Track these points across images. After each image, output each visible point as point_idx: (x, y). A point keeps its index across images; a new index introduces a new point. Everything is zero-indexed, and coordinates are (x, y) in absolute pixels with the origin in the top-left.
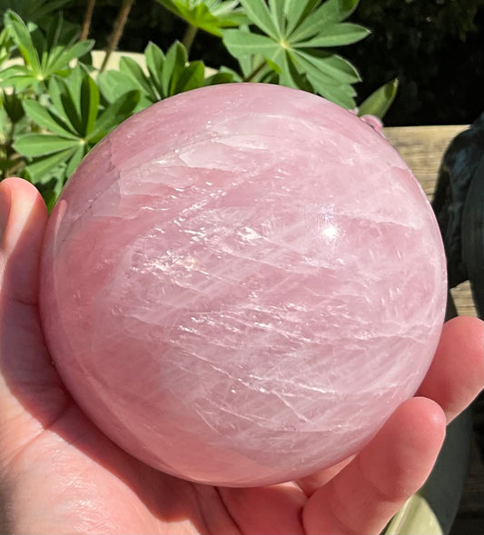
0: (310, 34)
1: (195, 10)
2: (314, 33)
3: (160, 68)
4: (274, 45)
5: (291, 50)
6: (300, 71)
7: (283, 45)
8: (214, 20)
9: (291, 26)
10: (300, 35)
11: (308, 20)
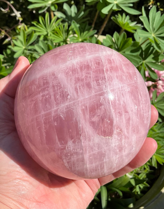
0: (161, 33)
1: (125, 24)
2: (162, 32)
3: (118, 39)
4: (151, 35)
5: (155, 37)
6: (158, 43)
7: (153, 35)
8: (130, 27)
9: (156, 30)
10: (158, 33)
11: (161, 29)
